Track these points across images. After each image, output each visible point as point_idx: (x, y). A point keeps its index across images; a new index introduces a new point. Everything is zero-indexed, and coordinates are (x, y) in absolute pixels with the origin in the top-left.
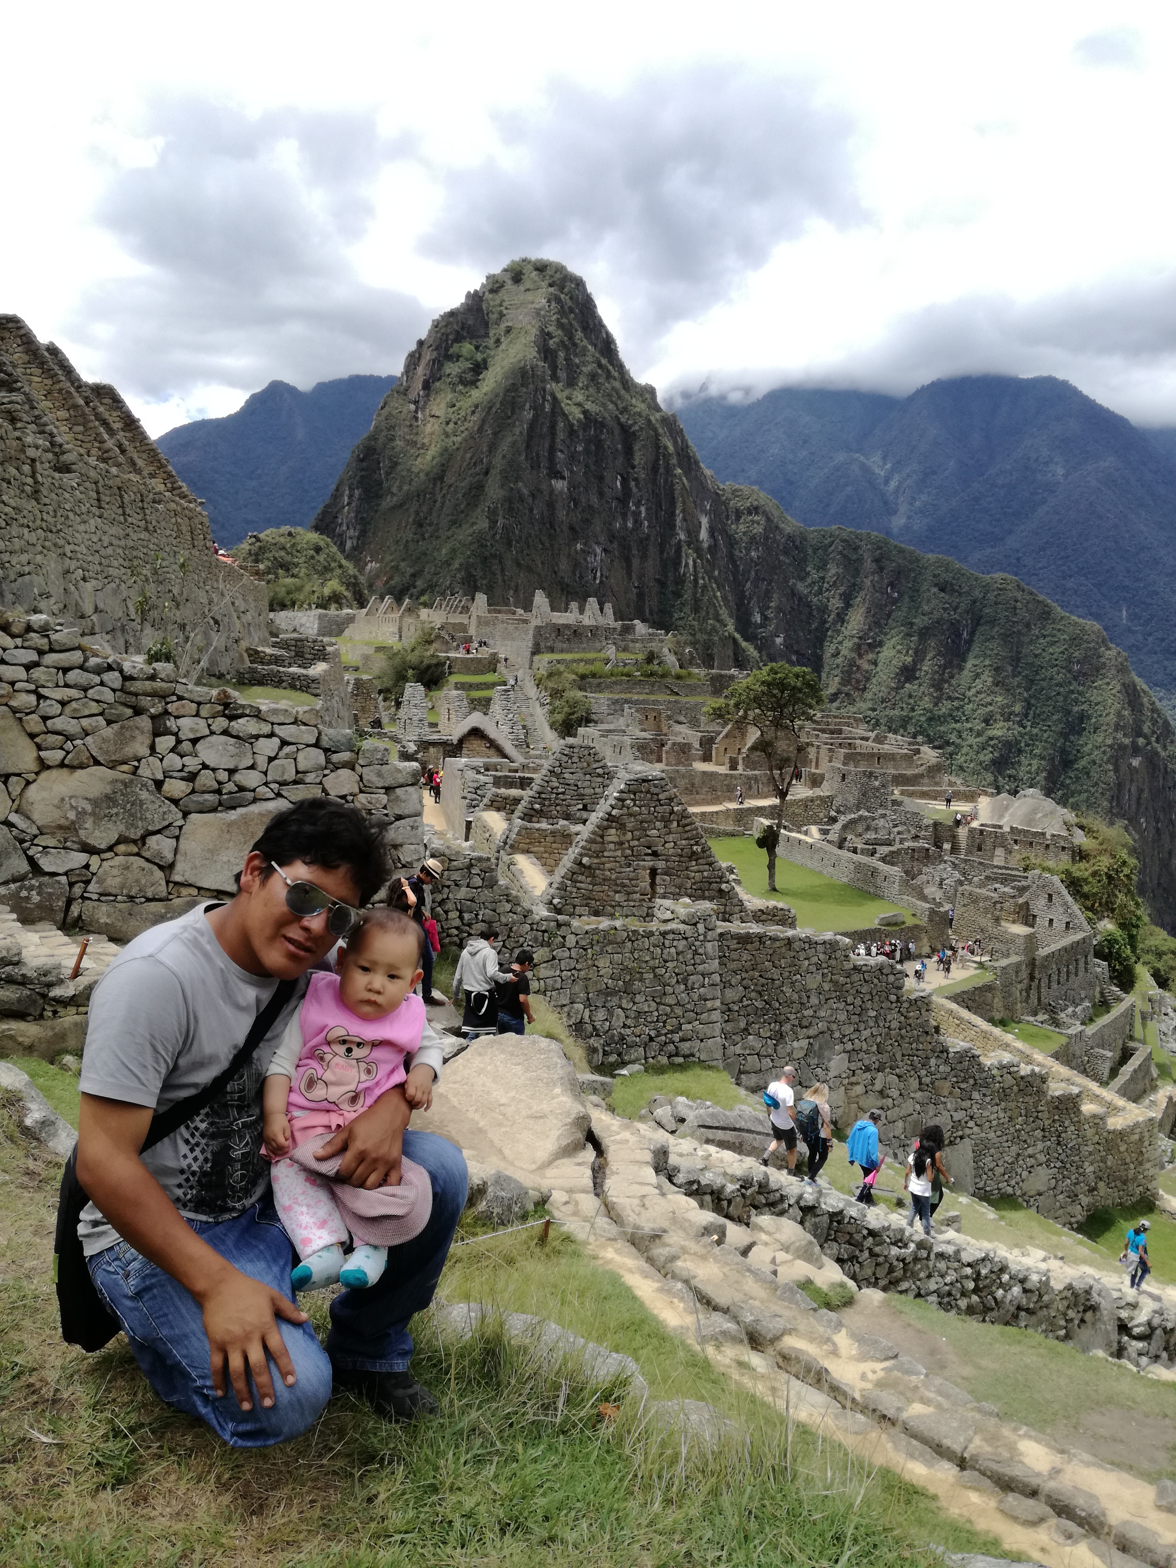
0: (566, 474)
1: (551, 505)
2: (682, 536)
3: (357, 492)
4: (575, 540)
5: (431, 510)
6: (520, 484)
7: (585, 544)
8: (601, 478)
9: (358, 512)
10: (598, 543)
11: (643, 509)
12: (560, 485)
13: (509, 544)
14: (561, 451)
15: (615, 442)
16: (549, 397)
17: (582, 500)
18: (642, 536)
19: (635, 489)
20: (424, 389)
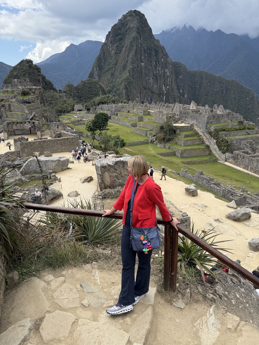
0: (144, 61)
1: (141, 69)
2: (168, 74)
3: (97, 68)
4: (147, 77)
5: (115, 72)
6: (135, 64)
7: (149, 77)
8: (151, 62)
9: (98, 73)
10: (151, 77)
12: (143, 64)
13: (134, 78)
14: (143, 56)
15: (153, 53)
16: (139, 43)
17: (148, 67)
18: (160, 75)
19: (158, 64)
20: (111, 43)
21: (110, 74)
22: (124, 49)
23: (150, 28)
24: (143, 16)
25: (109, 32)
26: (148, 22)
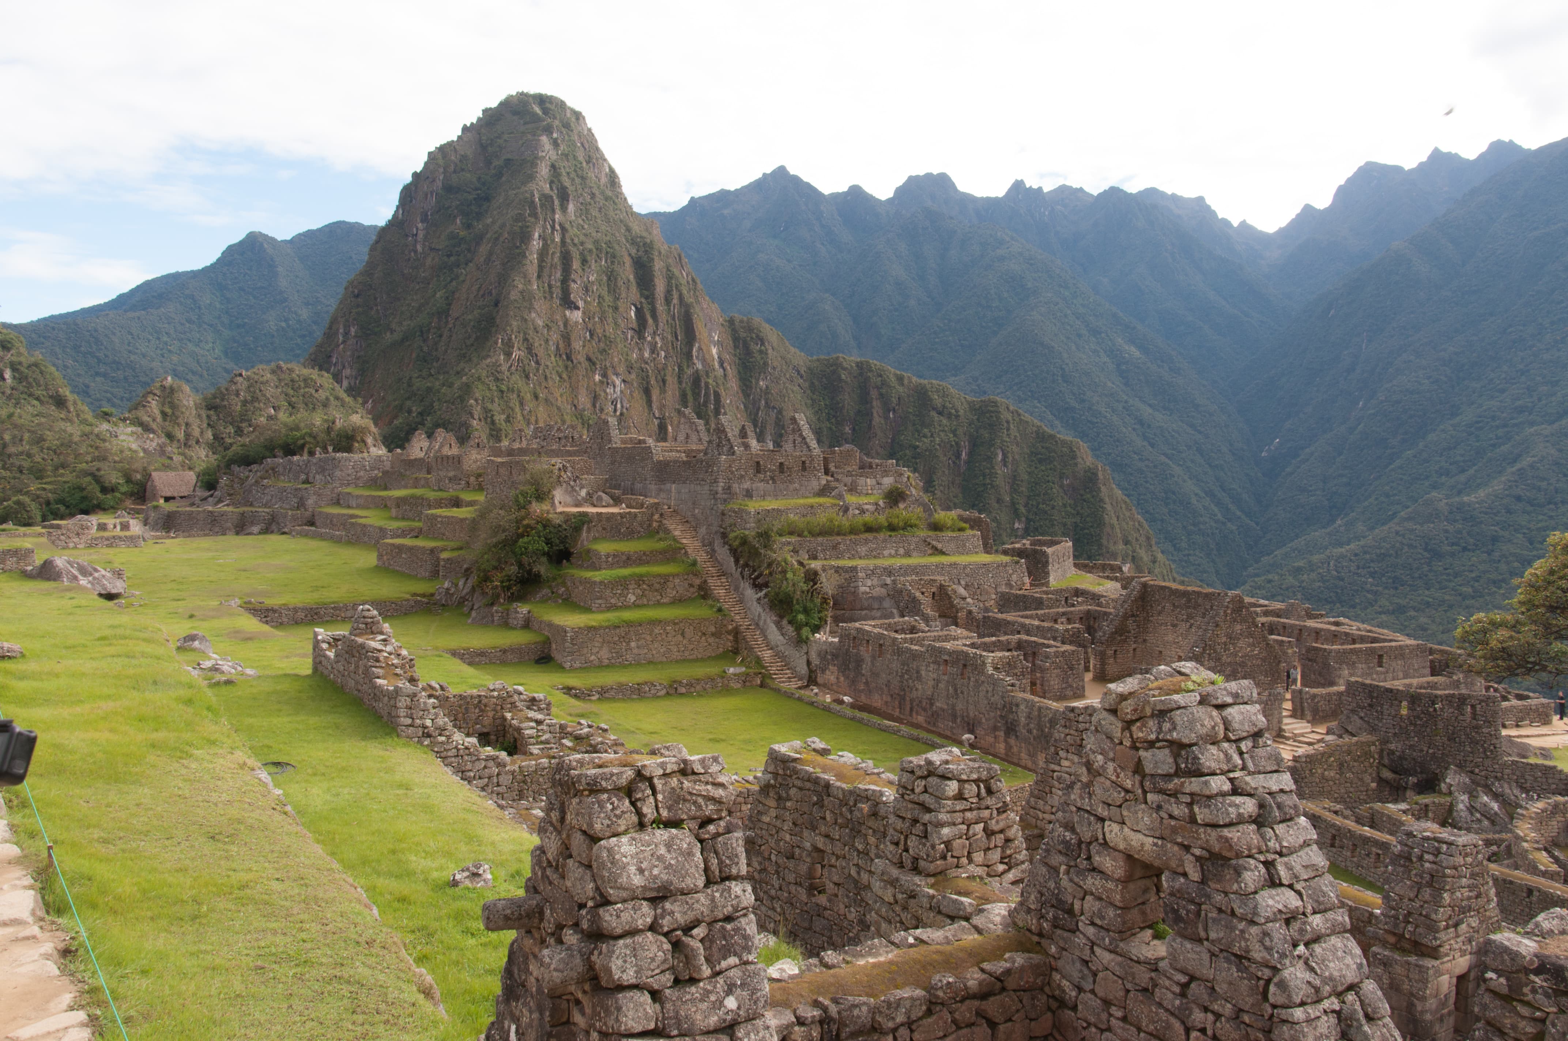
0: (581, 304)
1: (566, 338)
2: (700, 366)
3: (353, 330)
4: (594, 373)
5: (436, 344)
6: (533, 315)
7: (604, 375)
8: (616, 309)
9: (355, 350)
10: (617, 375)
11: (658, 339)
12: (576, 316)
13: (527, 377)
14: (574, 281)
15: (627, 272)
16: (557, 227)
17: (599, 331)
18: (660, 366)
19: (650, 321)
20: (422, 221)
21: (414, 356)
22: (483, 249)
23: (612, 171)
24: (578, 119)
25: (415, 175)
26: (601, 145)
